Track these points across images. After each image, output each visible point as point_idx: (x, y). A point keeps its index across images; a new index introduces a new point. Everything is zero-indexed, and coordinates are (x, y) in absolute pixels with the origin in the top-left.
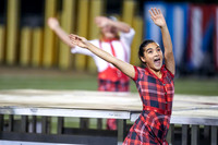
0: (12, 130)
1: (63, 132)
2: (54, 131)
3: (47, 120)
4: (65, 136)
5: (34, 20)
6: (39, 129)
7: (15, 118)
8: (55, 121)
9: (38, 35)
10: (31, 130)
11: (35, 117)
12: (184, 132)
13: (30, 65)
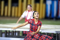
1: (23, 35)
2: (21, 35)
8: (21, 32)
9: (17, 8)
11: (15, 31)
13: (14, 17)
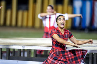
0: (14, 55)
2: (32, 56)
3: (29, 51)
4: (37, 58)
5: (24, 7)
6: (26, 55)
7: (15, 50)
8: (33, 51)
9: (25, 13)
10: (22, 56)
11: (24, 49)
12: (90, 56)
13: (22, 27)
